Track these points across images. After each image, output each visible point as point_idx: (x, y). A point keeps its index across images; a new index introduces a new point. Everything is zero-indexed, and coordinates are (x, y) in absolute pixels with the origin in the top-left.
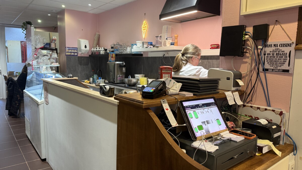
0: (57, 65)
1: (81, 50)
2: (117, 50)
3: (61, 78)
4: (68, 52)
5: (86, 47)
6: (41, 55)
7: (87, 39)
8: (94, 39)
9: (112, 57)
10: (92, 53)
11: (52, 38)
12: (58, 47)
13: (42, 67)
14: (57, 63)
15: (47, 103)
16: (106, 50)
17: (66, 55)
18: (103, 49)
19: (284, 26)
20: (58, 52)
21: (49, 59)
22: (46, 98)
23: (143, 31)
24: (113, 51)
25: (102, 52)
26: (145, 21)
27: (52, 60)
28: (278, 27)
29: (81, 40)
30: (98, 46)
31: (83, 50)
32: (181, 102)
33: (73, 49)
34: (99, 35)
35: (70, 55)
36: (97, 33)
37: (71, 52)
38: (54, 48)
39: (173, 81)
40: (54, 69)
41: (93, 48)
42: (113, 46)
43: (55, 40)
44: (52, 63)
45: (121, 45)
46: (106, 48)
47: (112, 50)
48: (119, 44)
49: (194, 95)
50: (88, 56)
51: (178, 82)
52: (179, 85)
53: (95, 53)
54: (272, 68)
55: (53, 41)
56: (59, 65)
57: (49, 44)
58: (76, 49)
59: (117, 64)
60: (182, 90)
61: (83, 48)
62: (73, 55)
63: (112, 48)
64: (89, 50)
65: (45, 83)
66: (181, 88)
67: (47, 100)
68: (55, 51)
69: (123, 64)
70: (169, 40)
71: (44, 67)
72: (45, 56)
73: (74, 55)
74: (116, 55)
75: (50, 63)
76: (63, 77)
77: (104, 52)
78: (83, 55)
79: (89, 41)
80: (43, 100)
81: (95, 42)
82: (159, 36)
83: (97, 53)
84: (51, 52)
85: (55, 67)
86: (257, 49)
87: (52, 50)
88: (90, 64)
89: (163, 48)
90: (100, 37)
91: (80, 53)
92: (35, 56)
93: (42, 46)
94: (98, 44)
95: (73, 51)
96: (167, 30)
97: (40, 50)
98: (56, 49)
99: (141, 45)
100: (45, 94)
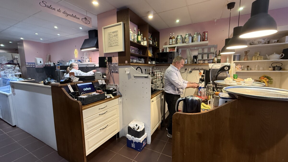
0: (20, 73)
1: (37, 64)
2: (61, 64)
3: (23, 80)
4: (28, 65)
5: (41, 62)
6: (6, 68)
7: (41, 58)
8: (47, 58)
9: (58, 68)
10: (46, 65)
11: (14, 57)
12: (19, 62)
13: (8, 75)
14: (20, 72)
15: (14, 94)
16: (54, 64)
17: (26, 67)
18: (52, 63)
19: (115, 57)
20: (20, 65)
21: (13, 70)
22: (13, 92)
23: (75, 54)
24: (59, 65)
25: (52, 65)
26: (76, 50)
27: (15, 71)
28: (114, 58)
29: (36, 58)
30: (49, 61)
31: (39, 64)
32: (76, 84)
33: (31, 63)
34: (50, 55)
35: (29, 67)
36: (48, 54)
37: (30, 66)
38: (17, 63)
39: (75, 77)
40: (17, 75)
41: (46, 63)
42: (58, 61)
43: (17, 59)
44: (16, 72)
45: (64, 61)
46: (54, 63)
47: (59, 63)
48: (62, 61)
49: (83, 82)
50: (43, 67)
51: (78, 77)
52: (78, 79)
53: (47, 65)
54: (114, 71)
55: (15, 59)
56: (21, 74)
57: (13, 61)
58: (34, 63)
59: (61, 71)
60: (79, 80)
61: (39, 62)
62: (31, 67)
63: (58, 62)
64: (43, 64)
65: (11, 84)
66: (79, 79)
67: (14, 93)
68: (18, 65)
69: (65, 71)
70: (87, 59)
71: (10, 75)
72: (9, 68)
73: (33, 67)
74: (61, 66)
75: (14, 73)
76: (24, 80)
77: (53, 65)
78: (39, 67)
79: (43, 59)
80: (11, 93)
81: (48, 59)
82: (83, 57)
83: (48, 66)
84: (14, 66)
85: (18, 75)
86: (109, 65)
87: (15, 64)
88: (44, 72)
89: (85, 63)
90: (51, 56)
91: (37, 66)
92: (2, 68)
93: (7, 62)
94: (50, 60)
95: (31, 65)
96: (86, 55)
97: (5, 65)
98: (18, 64)
99: (74, 61)
100: (13, 90)
